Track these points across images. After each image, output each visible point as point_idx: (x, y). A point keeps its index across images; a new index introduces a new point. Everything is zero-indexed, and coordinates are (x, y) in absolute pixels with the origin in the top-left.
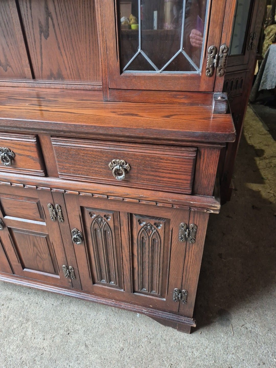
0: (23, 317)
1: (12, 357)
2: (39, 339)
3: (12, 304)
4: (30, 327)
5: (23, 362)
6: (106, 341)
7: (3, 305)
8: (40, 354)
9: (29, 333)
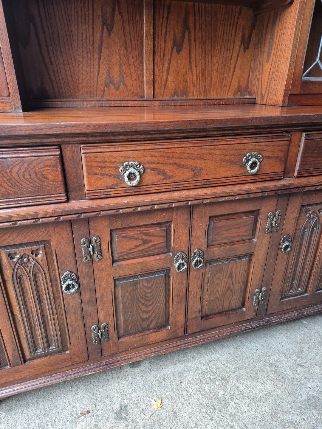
0: (217, 380)
1: (257, 417)
2: (259, 387)
3: (189, 376)
4: (236, 383)
5: (271, 413)
6: (309, 353)
7: (181, 382)
8: (276, 397)
9: (243, 388)
